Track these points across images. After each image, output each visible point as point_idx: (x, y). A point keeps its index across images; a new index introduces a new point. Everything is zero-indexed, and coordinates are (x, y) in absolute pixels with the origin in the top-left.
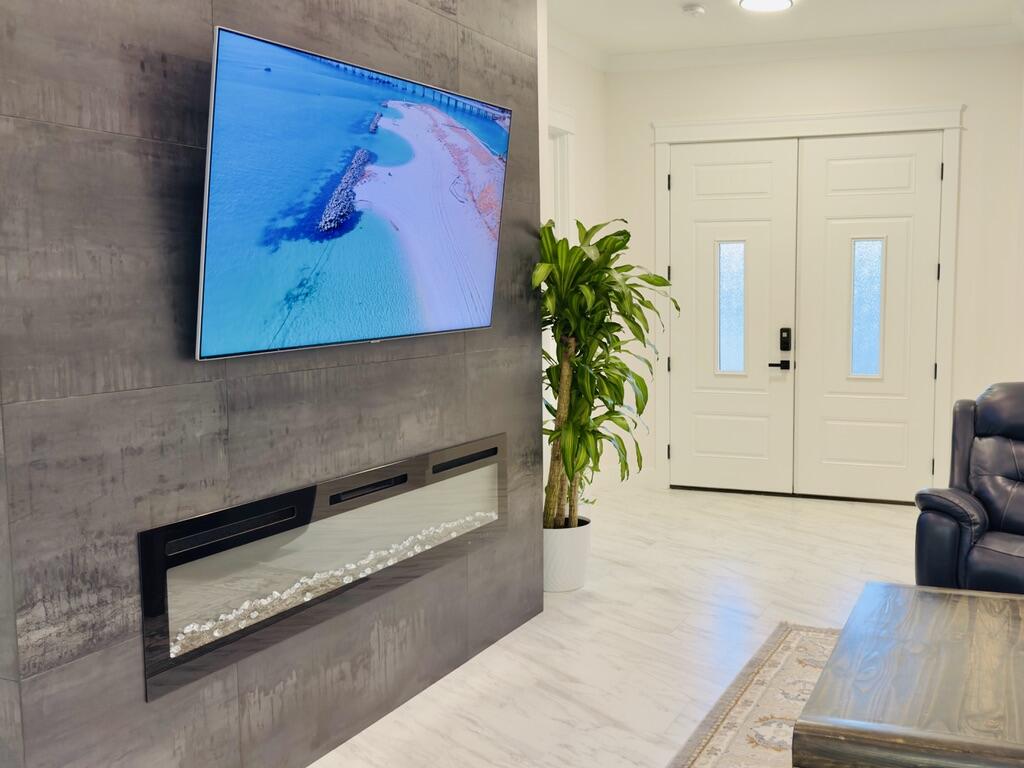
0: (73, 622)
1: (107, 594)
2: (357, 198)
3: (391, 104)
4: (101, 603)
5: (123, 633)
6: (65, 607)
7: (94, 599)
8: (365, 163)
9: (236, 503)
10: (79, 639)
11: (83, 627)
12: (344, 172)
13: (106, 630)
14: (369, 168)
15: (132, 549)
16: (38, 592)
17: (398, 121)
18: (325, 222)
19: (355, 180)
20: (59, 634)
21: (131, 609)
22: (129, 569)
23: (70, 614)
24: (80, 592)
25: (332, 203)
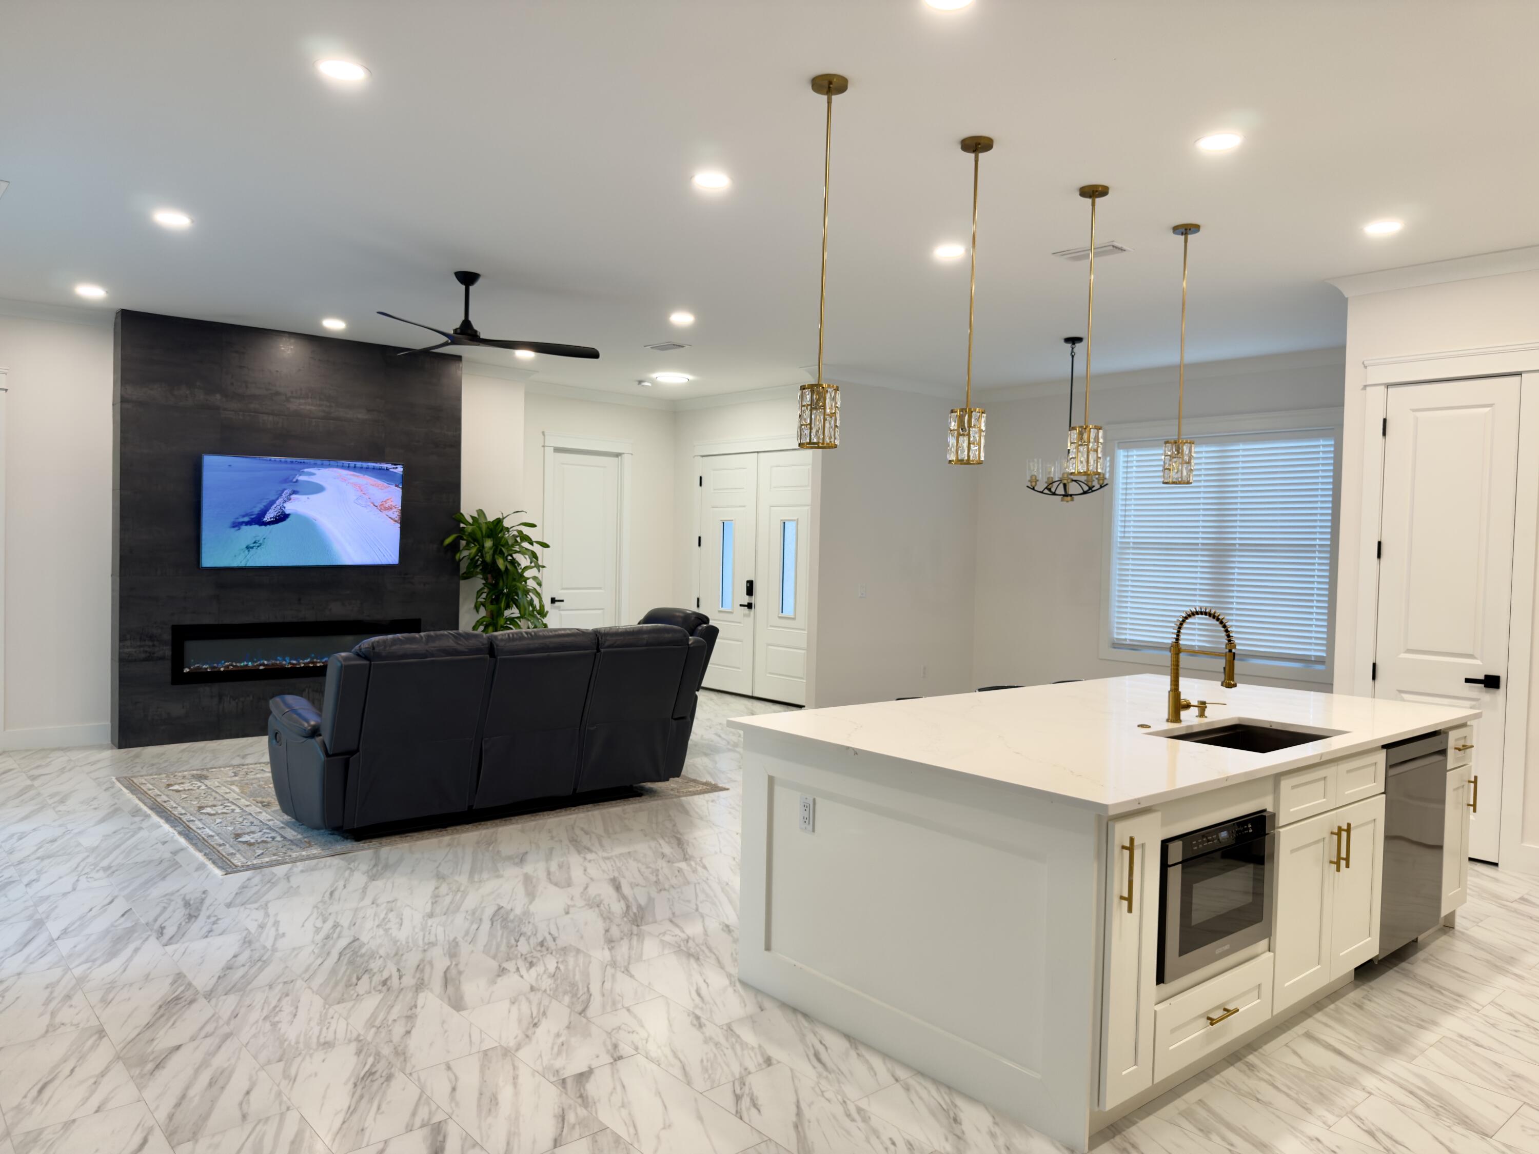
0: (142, 649)
1: (156, 643)
2: (286, 508)
3: (306, 470)
4: (154, 646)
5: (162, 658)
6: (139, 643)
7: (151, 643)
8: (290, 495)
9: (220, 623)
10: (143, 656)
11: (146, 652)
12: (277, 499)
13: (155, 655)
14: (293, 496)
15: (170, 631)
16: (128, 636)
17: (312, 477)
18: (267, 518)
19: (285, 502)
20: (135, 652)
21: (167, 651)
22: (167, 636)
23: (140, 646)
24: (145, 641)
25: (271, 511)
